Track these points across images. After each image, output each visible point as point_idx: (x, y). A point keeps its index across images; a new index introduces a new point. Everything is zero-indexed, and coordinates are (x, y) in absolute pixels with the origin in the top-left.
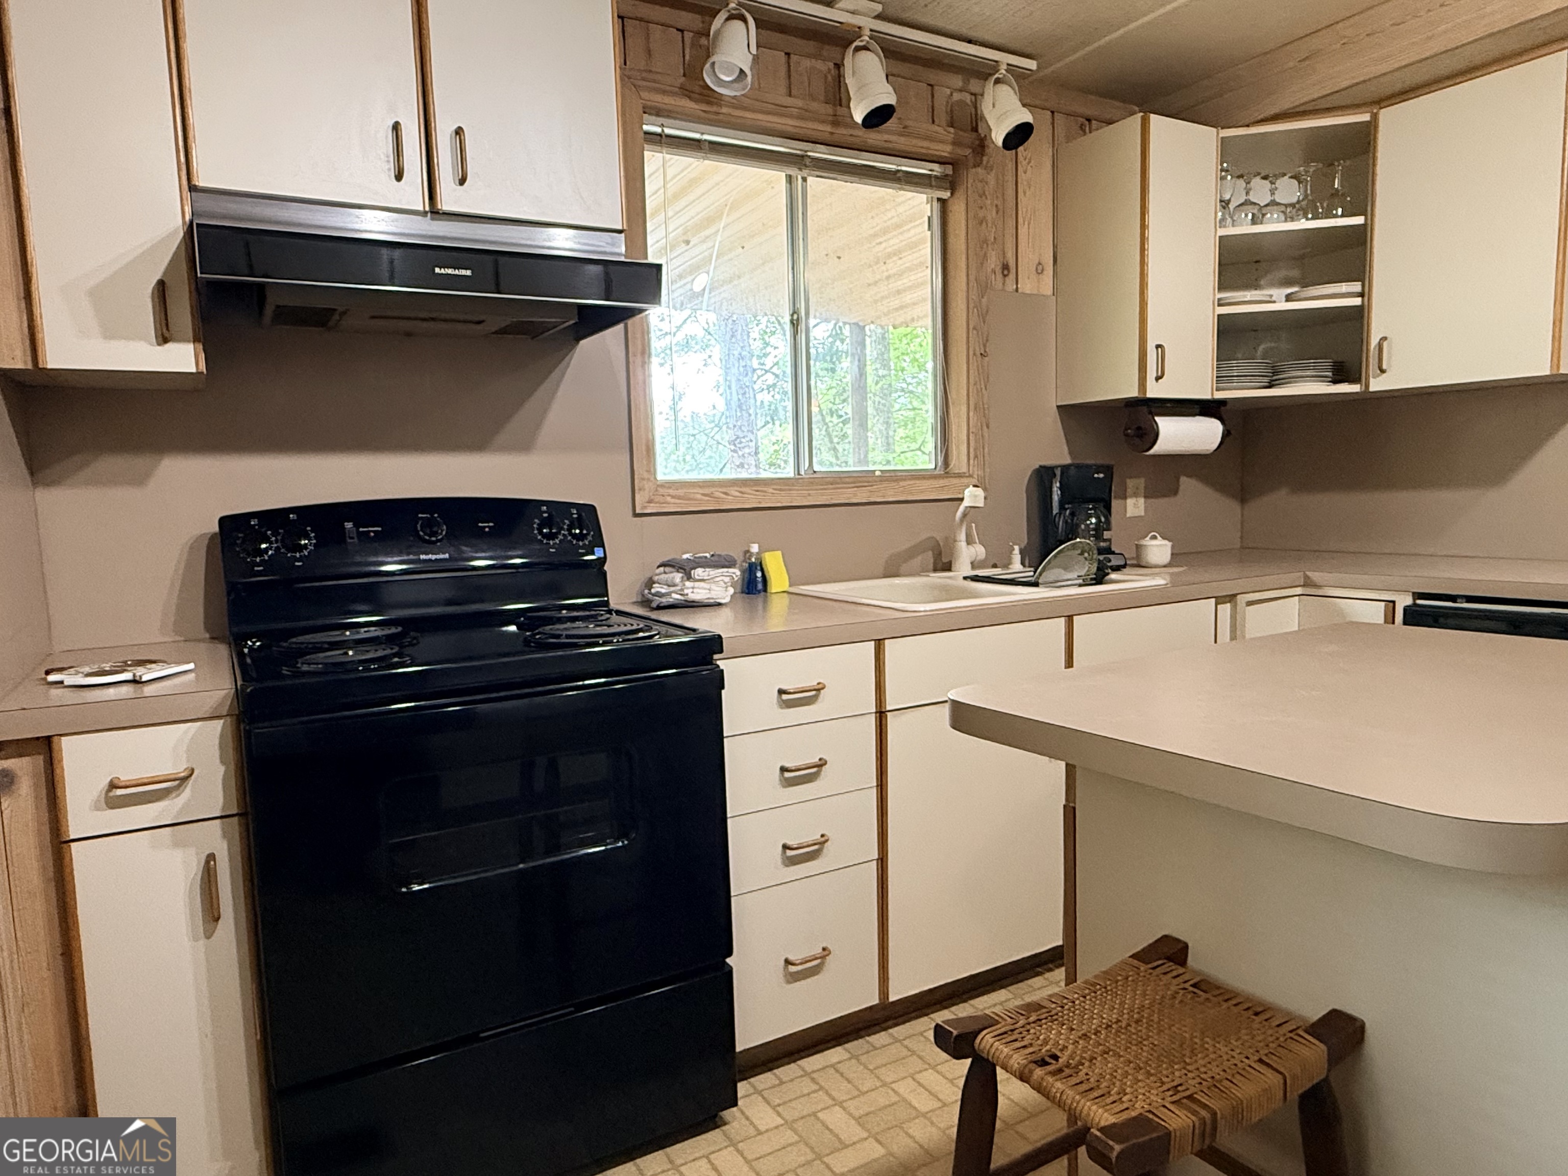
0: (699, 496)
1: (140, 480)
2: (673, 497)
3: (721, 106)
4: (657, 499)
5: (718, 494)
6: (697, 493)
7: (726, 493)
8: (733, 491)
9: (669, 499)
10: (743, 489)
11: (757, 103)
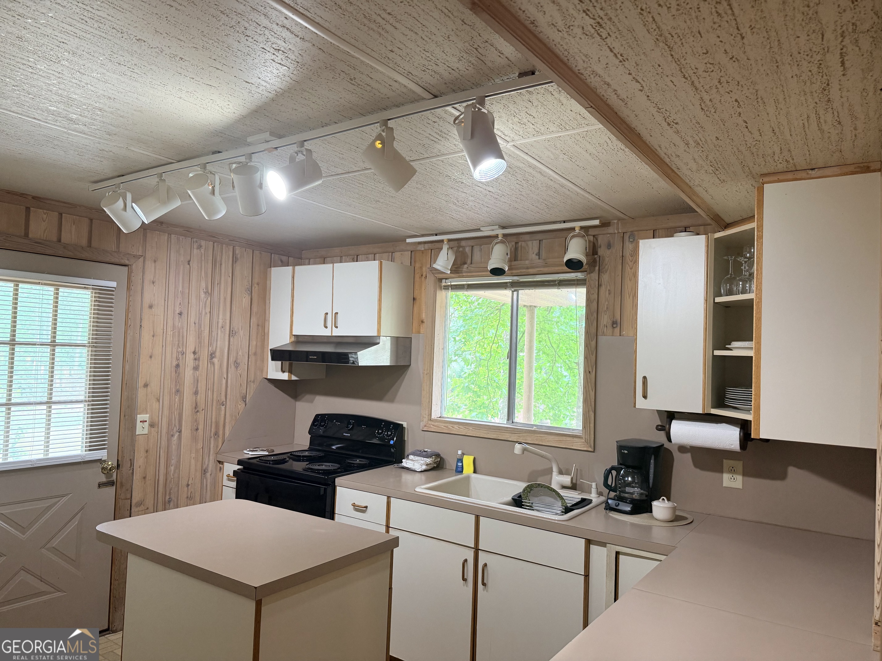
0: (443, 427)
1: (312, 401)
2: (433, 425)
3: (462, 273)
4: (427, 425)
5: (449, 427)
6: (442, 425)
7: (453, 427)
8: (456, 427)
9: (432, 426)
10: (460, 426)
11: (477, 269)
